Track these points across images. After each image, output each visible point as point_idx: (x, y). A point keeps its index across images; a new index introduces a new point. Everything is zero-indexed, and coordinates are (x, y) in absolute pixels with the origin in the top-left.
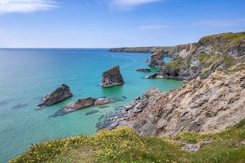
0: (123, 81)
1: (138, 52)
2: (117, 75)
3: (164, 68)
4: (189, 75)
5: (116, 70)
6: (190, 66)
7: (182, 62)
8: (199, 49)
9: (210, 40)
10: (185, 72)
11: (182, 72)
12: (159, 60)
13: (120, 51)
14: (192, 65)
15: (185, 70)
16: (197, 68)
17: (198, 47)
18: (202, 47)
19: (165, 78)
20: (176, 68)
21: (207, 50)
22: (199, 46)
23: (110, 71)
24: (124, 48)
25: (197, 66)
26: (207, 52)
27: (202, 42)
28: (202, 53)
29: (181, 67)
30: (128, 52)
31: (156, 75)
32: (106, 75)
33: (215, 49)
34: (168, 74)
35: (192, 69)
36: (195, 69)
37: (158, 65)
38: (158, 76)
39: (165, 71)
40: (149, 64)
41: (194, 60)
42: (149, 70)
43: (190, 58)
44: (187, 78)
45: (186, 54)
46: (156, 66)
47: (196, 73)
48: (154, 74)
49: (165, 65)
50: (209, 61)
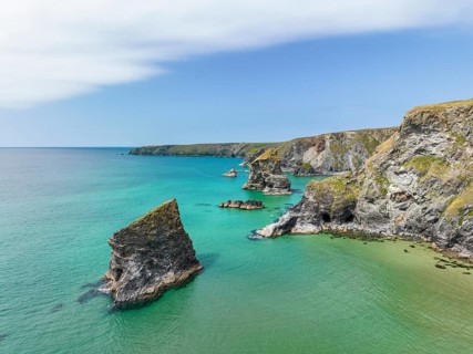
0: (196, 262)
2: (171, 237)
3: (311, 199)
4: (387, 217)
5: (168, 217)
6: (386, 191)
7: (359, 178)
8: (407, 141)
9: (441, 115)
10: (375, 208)
11: (364, 209)
12: (274, 172)
13: (159, 154)
14: (392, 189)
15: (372, 201)
16: (409, 197)
17: (403, 137)
18: (414, 136)
19: (321, 232)
20: (346, 197)
21: (434, 145)
22: (407, 134)
23: (142, 223)
24: (169, 147)
25: (410, 190)
26: (434, 150)
27: (417, 123)
28: (419, 151)
29: (360, 194)
31: (292, 222)
32: (126, 241)
33: (461, 139)
34: (326, 218)
35: (393, 198)
36: (404, 198)
37: (271, 186)
38: (298, 228)
39: (317, 209)
40: (245, 185)
41: (397, 174)
42: (258, 205)
43: (384, 167)
44: (387, 229)
45: (319, 158)
46: (266, 190)
47: (409, 213)
48: (286, 217)
49: (310, 188)
50: (452, 174)
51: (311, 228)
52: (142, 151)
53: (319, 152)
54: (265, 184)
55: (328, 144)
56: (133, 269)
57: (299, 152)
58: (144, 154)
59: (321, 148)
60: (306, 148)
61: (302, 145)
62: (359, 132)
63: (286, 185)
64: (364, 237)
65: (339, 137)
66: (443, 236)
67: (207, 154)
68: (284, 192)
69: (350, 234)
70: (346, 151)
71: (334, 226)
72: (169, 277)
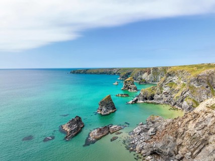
0: (115, 108)
1: (101, 73)
2: (111, 103)
4: (162, 99)
6: (162, 92)
7: (155, 88)
8: (168, 78)
9: (176, 72)
10: (159, 96)
11: (156, 97)
12: (132, 84)
13: (83, 73)
14: (164, 91)
15: (158, 94)
19: (144, 102)
23: (105, 100)
24: (87, 70)
25: (168, 92)
26: (174, 81)
27: (170, 74)
28: (170, 81)
29: (155, 92)
30: (91, 73)
31: (137, 100)
32: (102, 103)
33: (180, 79)
34: (146, 99)
35: (164, 93)
36: (167, 94)
37: (131, 89)
38: (138, 101)
39: (143, 97)
40: (122, 88)
41: (165, 87)
42: (127, 95)
44: (162, 102)
45: (148, 77)
46: (129, 90)
47: (168, 97)
48: (135, 99)
49: (142, 91)
50: (177, 88)
51: (142, 101)
52: (76, 72)
53: (148, 74)
54: (129, 88)
55: (151, 71)
56: (104, 109)
57: (141, 74)
58: (77, 73)
59: (149, 73)
60: (144, 73)
61: (143, 71)
62: (163, 68)
63: (135, 89)
64: (155, 104)
65: (155, 69)
66: (173, 103)
67: (103, 73)
68: (135, 91)
69: (152, 103)
70: (158, 75)
71: (148, 101)
72: (111, 111)
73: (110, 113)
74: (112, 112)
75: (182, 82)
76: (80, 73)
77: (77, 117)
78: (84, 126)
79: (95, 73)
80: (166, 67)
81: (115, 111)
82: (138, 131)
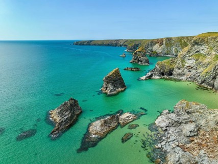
0: (125, 86)
1: (106, 45)
2: (119, 79)
3: (158, 67)
4: (184, 74)
6: (184, 65)
7: (175, 61)
8: (193, 48)
10: (180, 71)
11: (176, 71)
12: (143, 56)
13: (87, 45)
14: (186, 65)
15: (179, 69)
16: (192, 68)
17: (192, 46)
18: (196, 46)
19: (161, 78)
20: (170, 67)
21: (202, 50)
22: (194, 45)
24: (91, 41)
25: (192, 65)
26: (202, 52)
27: (197, 42)
28: (197, 52)
29: (175, 66)
30: (95, 45)
31: (151, 75)
33: (212, 48)
34: (163, 74)
35: (186, 68)
36: (190, 68)
37: (141, 62)
38: (153, 77)
39: (160, 71)
40: (131, 61)
41: (189, 60)
42: (138, 69)
43: (184, 57)
44: (184, 78)
45: (160, 49)
46: (140, 63)
47: (191, 73)
48: (149, 74)
49: (158, 64)
50: (207, 60)
51: (158, 77)
52: (79, 43)
53: (160, 46)
54: (139, 61)
55: (164, 42)
56: (111, 87)
57: (151, 46)
58: (81, 44)
59: (161, 44)
60: (155, 44)
61: (153, 42)
62: (178, 38)
63: (147, 61)
64: (175, 80)
65: (169, 39)
66: (200, 81)
67: (108, 45)
68: (146, 64)
69: (171, 79)
70: (172, 46)
71: (165, 76)
73: (118, 93)
74: (122, 91)
75: (214, 53)
76: (83, 45)
77: (72, 99)
78: (81, 112)
79: (100, 45)
80: (182, 37)
81: (124, 90)
82: (163, 125)
